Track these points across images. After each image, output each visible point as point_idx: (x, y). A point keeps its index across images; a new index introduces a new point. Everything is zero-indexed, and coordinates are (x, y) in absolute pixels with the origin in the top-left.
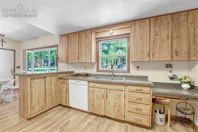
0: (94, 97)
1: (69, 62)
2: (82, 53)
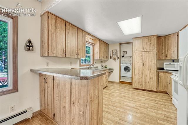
1: (67, 56)
2: (79, 49)
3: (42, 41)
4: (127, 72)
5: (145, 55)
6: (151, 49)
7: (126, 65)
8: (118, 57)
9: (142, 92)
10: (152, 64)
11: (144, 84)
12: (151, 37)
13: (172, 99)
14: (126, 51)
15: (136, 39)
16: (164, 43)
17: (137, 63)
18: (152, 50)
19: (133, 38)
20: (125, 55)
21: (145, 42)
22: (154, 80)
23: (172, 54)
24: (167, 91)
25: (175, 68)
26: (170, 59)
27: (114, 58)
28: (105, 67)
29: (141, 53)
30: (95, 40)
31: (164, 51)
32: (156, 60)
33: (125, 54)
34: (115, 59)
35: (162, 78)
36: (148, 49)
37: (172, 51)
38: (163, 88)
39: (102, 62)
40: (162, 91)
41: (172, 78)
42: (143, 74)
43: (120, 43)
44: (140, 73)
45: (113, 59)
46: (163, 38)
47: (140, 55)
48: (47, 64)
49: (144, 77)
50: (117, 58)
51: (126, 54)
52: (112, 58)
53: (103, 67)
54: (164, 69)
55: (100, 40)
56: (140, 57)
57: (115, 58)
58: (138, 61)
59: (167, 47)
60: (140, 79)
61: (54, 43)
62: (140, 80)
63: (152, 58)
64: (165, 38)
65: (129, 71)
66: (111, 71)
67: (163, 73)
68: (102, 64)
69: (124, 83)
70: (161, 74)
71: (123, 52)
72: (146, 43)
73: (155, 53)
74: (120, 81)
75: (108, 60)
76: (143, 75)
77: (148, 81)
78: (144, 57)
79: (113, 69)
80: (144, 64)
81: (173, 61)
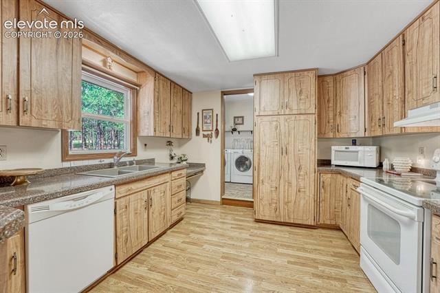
0: (128, 220)
4: (245, 170)
5: (285, 125)
6: (302, 107)
7: (239, 153)
8: (217, 129)
9: (280, 231)
10: (305, 150)
11: (284, 209)
12: (301, 73)
13: (359, 255)
14: (243, 117)
15: (263, 78)
16: (331, 95)
17: (265, 148)
18: (303, 112)
19: (254, 75)
20: (240, 128)
21: (286, 87)
22: (308, 194)
23: (352, 124)
24: (340, 223)
25: (357, 161)
26: (346, 136)
27: (206, 133)
28: (181, 160)
29: (275, 118)
30: (140, 72)
31: (331, 115)
32: (313, 140)
33: (239, 124)
34: (208, 137)
35: (329, 188)
36: (295, 107)
37: (352, 114)
38: (332, 217)
39: (170, 143)
40: (328, 225)
41: (359, 193)
42: (280, 178)
43: (222, 92)
44: (274, 176)
45: (204, 136)
46: (330, 80)
47: (275, 123)
49: (284, 186)
50: (213, 132)
51: (243, 124)
52: (201, 133)
53: (174, 161)
54: (332, 163)
55: (157, 74)
56: (274, 129)
57: (210, 133)
58: (268, 143)
59: (338, 105)
60: (274, 193)
62: (274, 195)
63: (305, 134)
64: (335, 81)
65: (248, 168)
66: (197, 169)
67: (329, 176)
68: (171, 150)
69: (233, 202)
70: (327, 178)
71: (235, 117)
72: (289, 90)
73: (313, 119)
74: (223, 199)
75: (189, 139)
76: (282, 181)
77: (293, 198)
78: (282, 131)
79: (204, 165)
80: (284, 149)
81: (354, 143)
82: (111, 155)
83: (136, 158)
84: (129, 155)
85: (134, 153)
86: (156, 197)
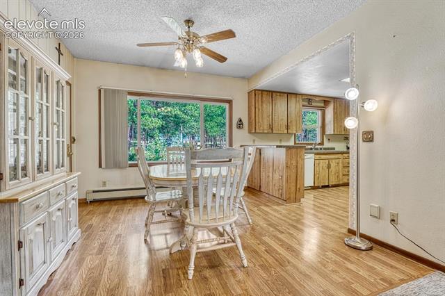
0: (320, 170)
1: (274, 132)
2: (291, 122)
3: (250, 118)
39: (346, 138)
48: (254, 141)
61: (260, 120)
68: (348, 143)
82: (311, 144)
83: (324, 147)
84: (319, 144)
85: (322, 143)
86: (333, 164)
